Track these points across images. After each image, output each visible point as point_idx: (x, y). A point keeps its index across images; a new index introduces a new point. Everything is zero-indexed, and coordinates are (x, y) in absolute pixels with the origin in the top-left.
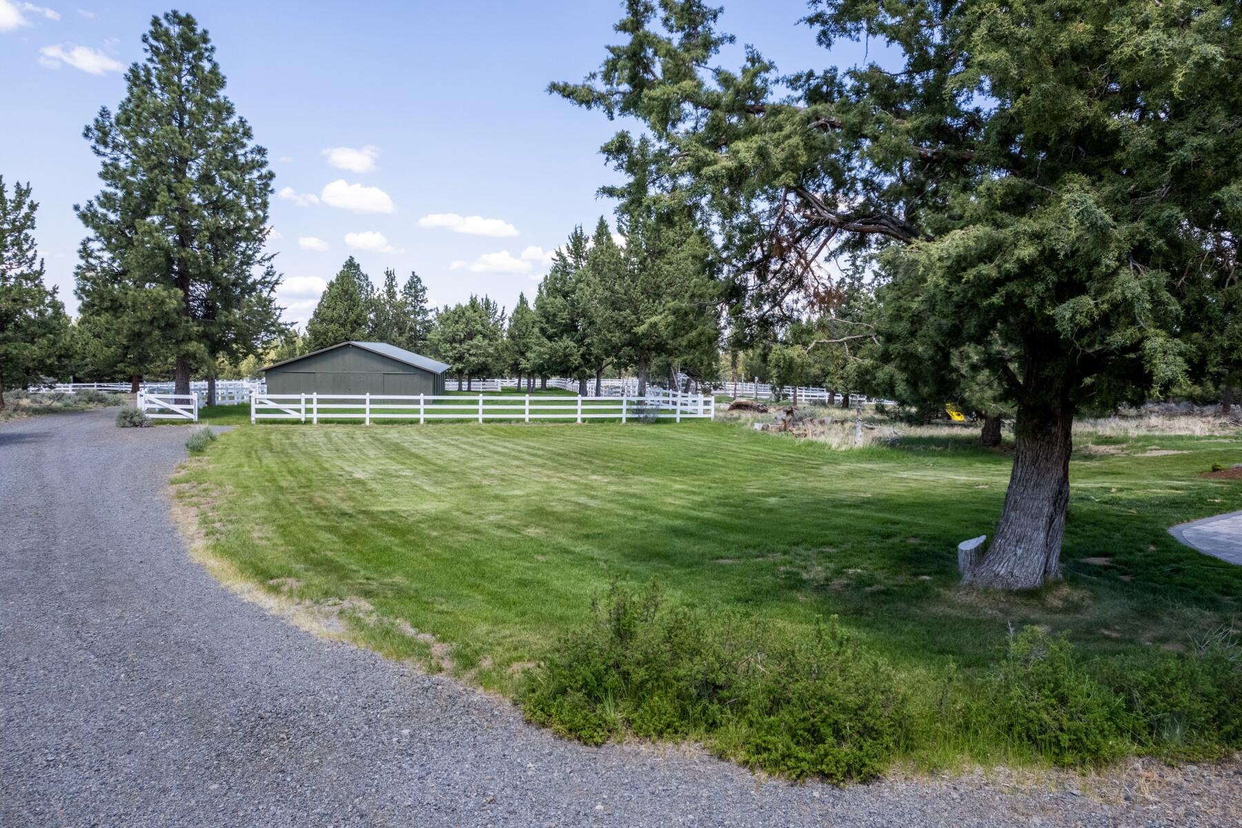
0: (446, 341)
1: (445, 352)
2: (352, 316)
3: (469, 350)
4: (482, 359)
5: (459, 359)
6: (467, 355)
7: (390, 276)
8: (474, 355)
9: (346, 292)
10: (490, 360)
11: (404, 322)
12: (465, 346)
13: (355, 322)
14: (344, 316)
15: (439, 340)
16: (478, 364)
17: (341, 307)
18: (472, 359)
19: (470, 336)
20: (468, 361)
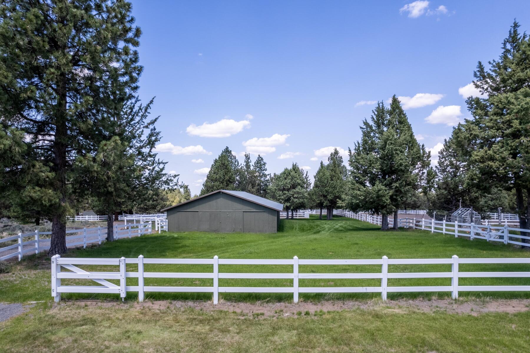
0: (280, 190)
1: (280, 196)
2: (227, 178)
3: (293, 195)
4: (301, 200)
5: (288, 200)
6: (292, 198)
7: (247, 157)
8: (296, 198)
9: (224, 164)
10: (306, 200)
11: (255, 181)
12: (291, 192)
13: (229, 181)
14: (222, 177)
15: (276, 189)
16: (299, 203)
17: (221, 173)
18: (296, 200)
19: (294, 187)
20: (293, 201)
